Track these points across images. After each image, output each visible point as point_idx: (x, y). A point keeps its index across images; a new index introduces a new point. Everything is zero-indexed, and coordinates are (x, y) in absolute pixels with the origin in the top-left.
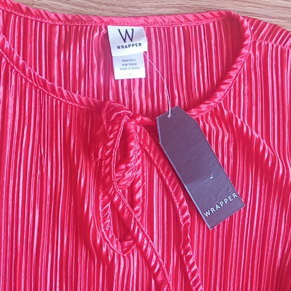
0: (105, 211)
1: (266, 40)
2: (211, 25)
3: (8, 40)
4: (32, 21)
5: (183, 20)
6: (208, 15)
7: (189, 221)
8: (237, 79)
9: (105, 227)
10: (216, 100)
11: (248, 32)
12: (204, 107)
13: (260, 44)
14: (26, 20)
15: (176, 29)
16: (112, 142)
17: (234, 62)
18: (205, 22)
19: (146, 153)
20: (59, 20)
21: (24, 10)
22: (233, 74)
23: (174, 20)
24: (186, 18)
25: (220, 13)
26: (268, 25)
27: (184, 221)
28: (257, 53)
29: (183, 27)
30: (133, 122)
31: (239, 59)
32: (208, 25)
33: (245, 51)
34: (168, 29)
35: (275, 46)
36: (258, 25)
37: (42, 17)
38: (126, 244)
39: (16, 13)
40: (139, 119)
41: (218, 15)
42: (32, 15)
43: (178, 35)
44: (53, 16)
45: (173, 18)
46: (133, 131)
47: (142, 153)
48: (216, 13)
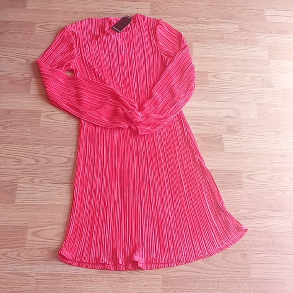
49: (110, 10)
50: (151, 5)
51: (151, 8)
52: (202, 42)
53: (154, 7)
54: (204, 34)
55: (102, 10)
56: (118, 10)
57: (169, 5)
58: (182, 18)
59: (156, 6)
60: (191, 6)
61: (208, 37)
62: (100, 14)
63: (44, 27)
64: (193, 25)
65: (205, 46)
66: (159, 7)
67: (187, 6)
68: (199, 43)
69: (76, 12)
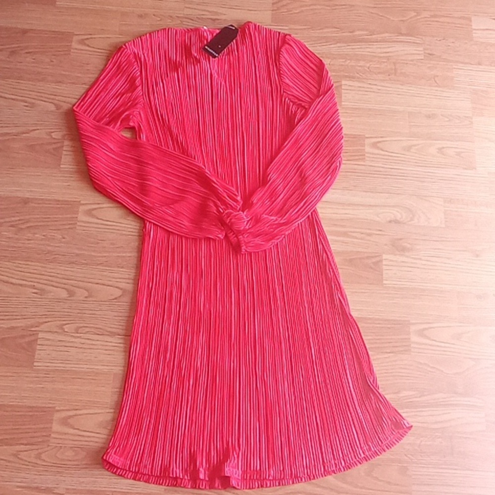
49: (201, 13)
50: (273, 4)
51: (272, 11)
55: (187, 12)
56: (216, 13)
58: (325, 30)
59: (282, 6)
60: (344, 7)
61: (369, 68)
62: (185, 20)
63: (87, 42)
64: (345, 45)
65: (363, 87)
66: (287, 9)
67: (337, 7)
68: (354, 81)
69: (143, 15)
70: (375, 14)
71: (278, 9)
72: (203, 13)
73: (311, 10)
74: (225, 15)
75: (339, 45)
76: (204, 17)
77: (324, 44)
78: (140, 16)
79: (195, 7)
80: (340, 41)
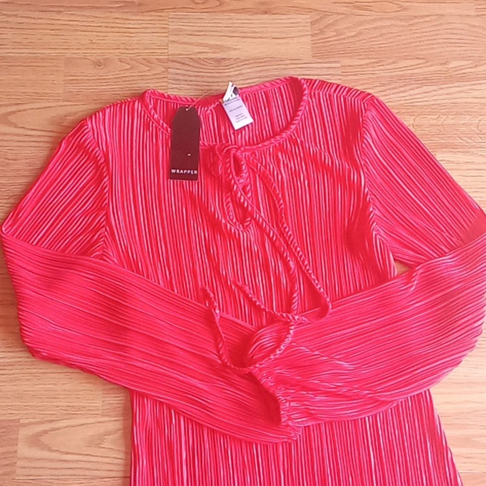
0: (228, 208)
1: (318, 89)
2: (282, 87)
3: (156, 113)
4: (174, 103)
5: (263, 87)
6: (279, 81)
7: (283, 206)
8: (303, 117)
9: (230, 218)
10: (291, 130)
11: (305, 86)
12: (284, 135)
13: (314, 93)
14: (167, 102)
15: (259, 92)
16: (229, 164)
17: (300, 106)
18: (277, 86)
19: (251, 169)
20: (188, 101)
21: (166, 96)
22: (300, 113)
23: (258, 88)
24: (265, 86)
25: (285, 79)
26: (318, 81)
27: (279, 207)
28: (314, 100)
29: (264, 92)
30: (239, 151)
31: (302, 104)
32: (280, 88)
33: (305, 98)
34: (255, 94)
35: (324, 93)
36: (311, 82)
37: (178, 100)
38: (246, 224)
39: (161, 99)
40: (243, 149)
41: (285, 80)
42: (171, 99)
43: (262, 97)
44: (184, 99)
45: (257, 87)
46: (241, 156)
47: (248, 170)
48: (283, 80)
49: (197, 49)
50: (313, 23)
51: (312, 35)
52: (463, 147)
53: (320, 30)
54: (467, 119)
55: (173, 49)
56: (221, 48)
57: (363, 18)
58: (402, 64)
59: (326, 27)
60: (427, 19)
61: (478, 127)
62: (170, 64)
63: (11, 118)
64: (435, 88)
65: (473, 163)
66: (336, 31)
67: (416, 20)
68: (455, 153)
69: (102, 61)
70: (479, 27)
71: (322, 31)
72: (201, 49)
73: (375, 28)
74: (235, 49)
75: (425, 89)
76: (202, 56)
77: (402, 89)
78: (98, 64)
79: (186, 39)
80: (425, 81)
